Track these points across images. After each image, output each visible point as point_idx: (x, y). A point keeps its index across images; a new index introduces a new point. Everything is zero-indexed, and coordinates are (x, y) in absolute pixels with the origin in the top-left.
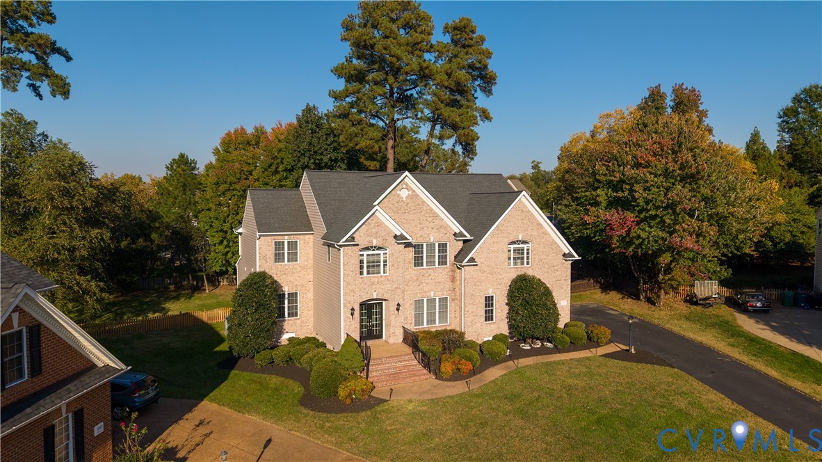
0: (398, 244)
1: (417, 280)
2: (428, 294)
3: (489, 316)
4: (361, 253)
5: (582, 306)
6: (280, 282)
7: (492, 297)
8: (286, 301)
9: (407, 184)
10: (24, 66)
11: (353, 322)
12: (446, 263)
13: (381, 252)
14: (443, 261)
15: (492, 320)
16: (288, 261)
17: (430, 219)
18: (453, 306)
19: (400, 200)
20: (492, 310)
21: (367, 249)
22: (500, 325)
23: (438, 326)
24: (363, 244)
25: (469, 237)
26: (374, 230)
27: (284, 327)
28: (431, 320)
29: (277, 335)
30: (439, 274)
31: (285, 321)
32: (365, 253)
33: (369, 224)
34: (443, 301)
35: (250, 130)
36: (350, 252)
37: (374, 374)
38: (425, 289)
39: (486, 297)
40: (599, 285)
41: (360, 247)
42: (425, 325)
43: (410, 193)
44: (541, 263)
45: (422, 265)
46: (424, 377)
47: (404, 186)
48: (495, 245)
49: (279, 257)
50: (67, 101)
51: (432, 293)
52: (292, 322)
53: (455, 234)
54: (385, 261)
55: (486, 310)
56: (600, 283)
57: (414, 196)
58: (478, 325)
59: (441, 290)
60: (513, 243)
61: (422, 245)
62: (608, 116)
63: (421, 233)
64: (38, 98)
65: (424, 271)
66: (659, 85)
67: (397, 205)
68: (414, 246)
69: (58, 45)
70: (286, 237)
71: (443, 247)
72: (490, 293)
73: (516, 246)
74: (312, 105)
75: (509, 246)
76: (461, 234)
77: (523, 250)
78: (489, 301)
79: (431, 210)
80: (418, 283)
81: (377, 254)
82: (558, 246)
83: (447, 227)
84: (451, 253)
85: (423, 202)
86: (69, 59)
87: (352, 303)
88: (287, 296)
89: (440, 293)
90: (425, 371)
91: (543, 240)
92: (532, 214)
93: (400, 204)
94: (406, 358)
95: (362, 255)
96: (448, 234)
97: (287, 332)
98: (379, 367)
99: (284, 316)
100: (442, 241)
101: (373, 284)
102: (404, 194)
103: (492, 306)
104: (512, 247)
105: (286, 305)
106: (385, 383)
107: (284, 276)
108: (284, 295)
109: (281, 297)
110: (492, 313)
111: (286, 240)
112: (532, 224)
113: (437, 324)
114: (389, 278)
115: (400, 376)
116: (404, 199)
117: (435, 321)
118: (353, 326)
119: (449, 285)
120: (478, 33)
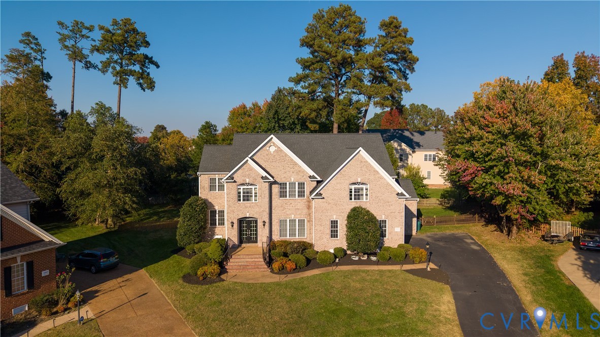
0: (264, 182)
1: (282, 206)
2: (290, 216)
3: (334, 234)
4: (238, 187)
5: (453, 234)
6: (213, 203)
7: (337, 221)
8: (217, 215)
9: (274, 143)
10: (132, 73)
11: (233, 231)
12: (304, 196)
13: (253, 187)
14: (301, 194)
15: (337, 237)
16: (218, 191)
17: (291, 166)
18: (309, 225)
19: (269, 154)
20: (337, 230)
21: (243, 184)
22: (341, 242)
23: (297, 238)
24: (239, 181)
25: (319, 179)
26: (247, 173)
27: (216, 231)
28: (293, 234)
29: (211, 236)
30: (300, 203)
31: (216, 227)
32: (242, 187)
33: (244, 169)
34: (301, 222)
35: (249, 105)
36: (230, 186)
37: (232, 264)
38: (288, 213)
39: (332, 221)
40: (483, 219)
41: (238, 183)
42: (288, 237)
43: (276, 148)
44: (377, 199)
45: (286, 197)
46: (263, 270)
47: (272, 144)
48: (338, 185)
49: (212, 188)
50: (153, 92)
51: (293, 216)
52: (220, 229)
53: (310, 177)
54: (256, 193)
55: (332, 230)
56: (485, 217)
57: (279, 150)
58: (325, 240)
59: (300, 214)
60: (354, 184)
61: (286, 183)
62: (488, 84)
63: (285, 175)
64: (142, 91)
65: (287, 201)
66: (562, 54)
67: (267, 156)
68: (281, 184)
69: (153, 59)
70: (217, 175)
71: (301, 185)
72: (334, 218)
73: (357, 186)
74: (282, 88)
75: (350, 186)
76: (313, 177)
77: (363, 189)
78: (334, 224)
79: (292, 160)
80: (282, 209)
81: (250, 189)
82: (393, 187)
83: (304, 171)
84: (307, 190)
85: (286, 155)
86: (158, 66)
87: (232, 218)
88: (217, 212)
89: (299, 216)
90: (266, 266)
91: (379, 183)
92: (369, 164)
93: (269, 156)
94: (257, 256)
95: (240, 189)
96: (305, 177)
97: (217, 235)
98: (237, 260)
99: (216, 225)
100: (301, 181)
101: (246, 207)
102: (273, 149)
103: (337, 228)
104: (353, 187)
105: (217, 218)
106: (235, 270)
107: (215, 200)
108: (216, 211)
109: (214, 213)
110: (337, 232)
111: (217, 177)
112: (369, 171)
113: (297, 237)
114: (258, 204)
115: (248, 268)
116: (272, 153)
117: (295, 235)
118: (233, 234)
119: (305, 211)
120: (403, 26)
